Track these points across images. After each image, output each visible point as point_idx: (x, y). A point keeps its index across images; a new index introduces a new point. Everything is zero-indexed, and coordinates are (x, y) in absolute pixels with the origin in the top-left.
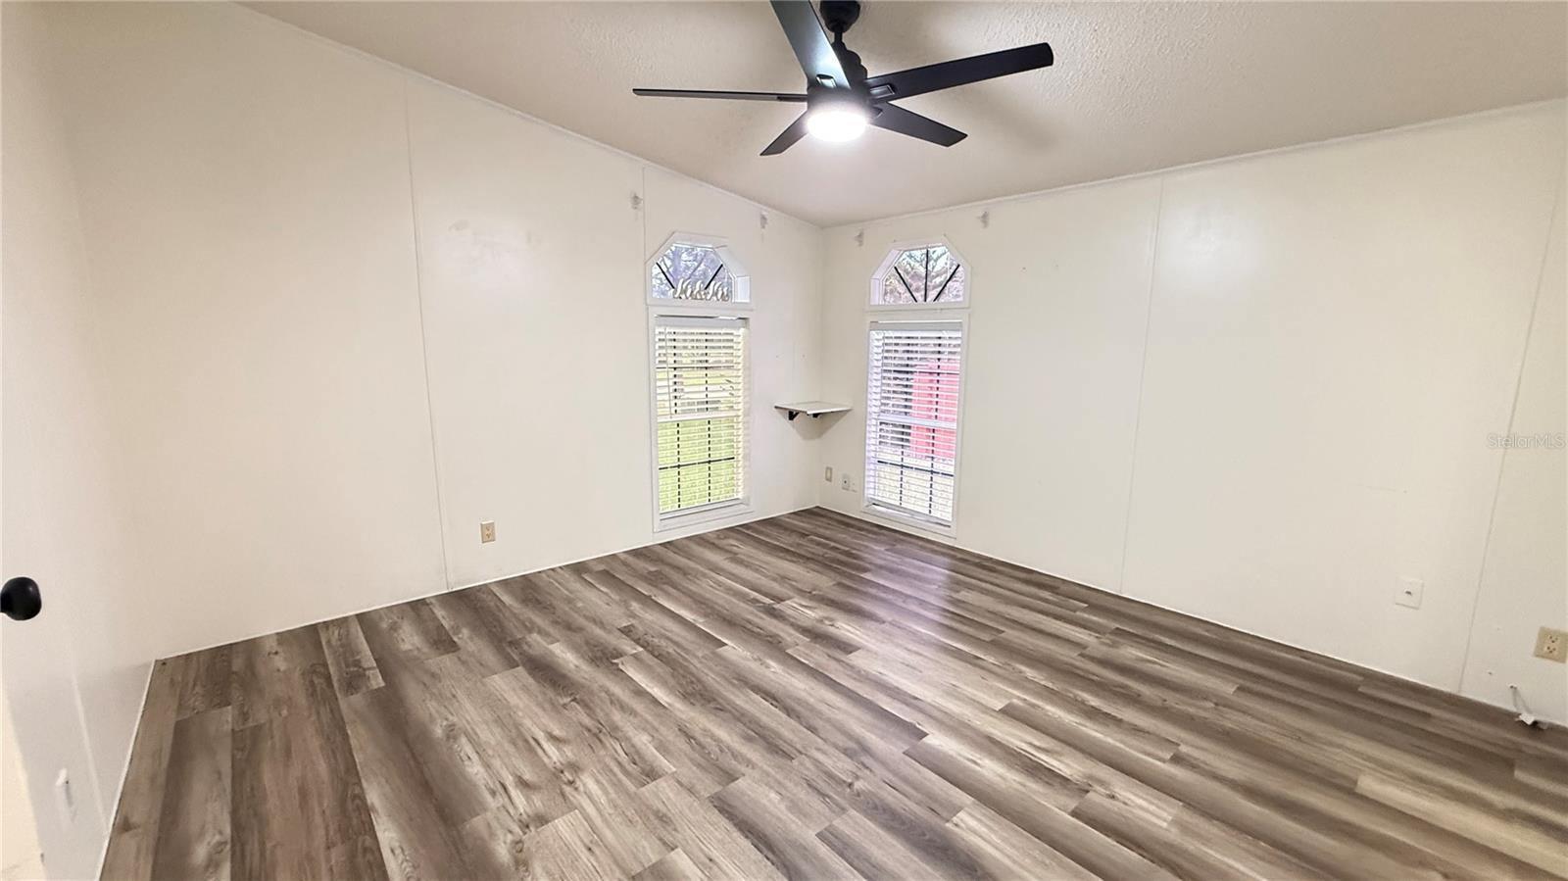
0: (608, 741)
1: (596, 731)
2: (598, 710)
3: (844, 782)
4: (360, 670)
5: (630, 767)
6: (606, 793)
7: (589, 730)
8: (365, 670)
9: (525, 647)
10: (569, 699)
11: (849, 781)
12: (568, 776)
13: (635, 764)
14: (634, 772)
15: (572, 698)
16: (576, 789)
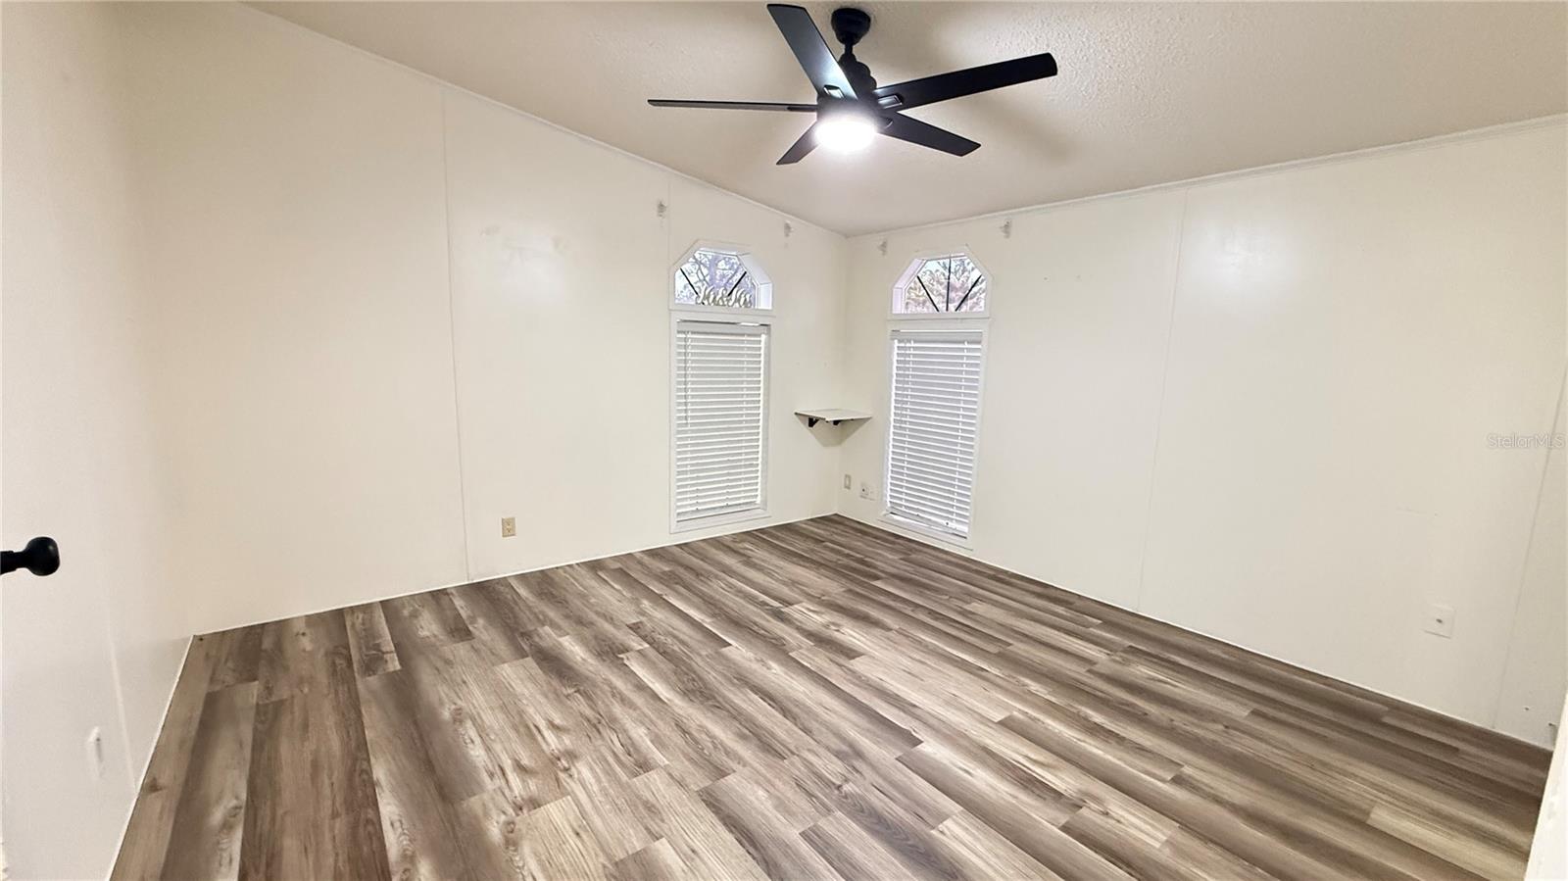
0: (607, 733)
1: (596, 722)
2: (600, 703)
3: (834, 784)
4: (380, 653)
5: (624, 758)
6: (599, 781)
7: (589, 721)
8: (383, 653)
9: (537, 639)
10: (573, 690)
11: (838, 783)
12: (564, 763)
13: (630, 755)
14: (627, 763)
15: (575, 689)
16: (571, 776)
